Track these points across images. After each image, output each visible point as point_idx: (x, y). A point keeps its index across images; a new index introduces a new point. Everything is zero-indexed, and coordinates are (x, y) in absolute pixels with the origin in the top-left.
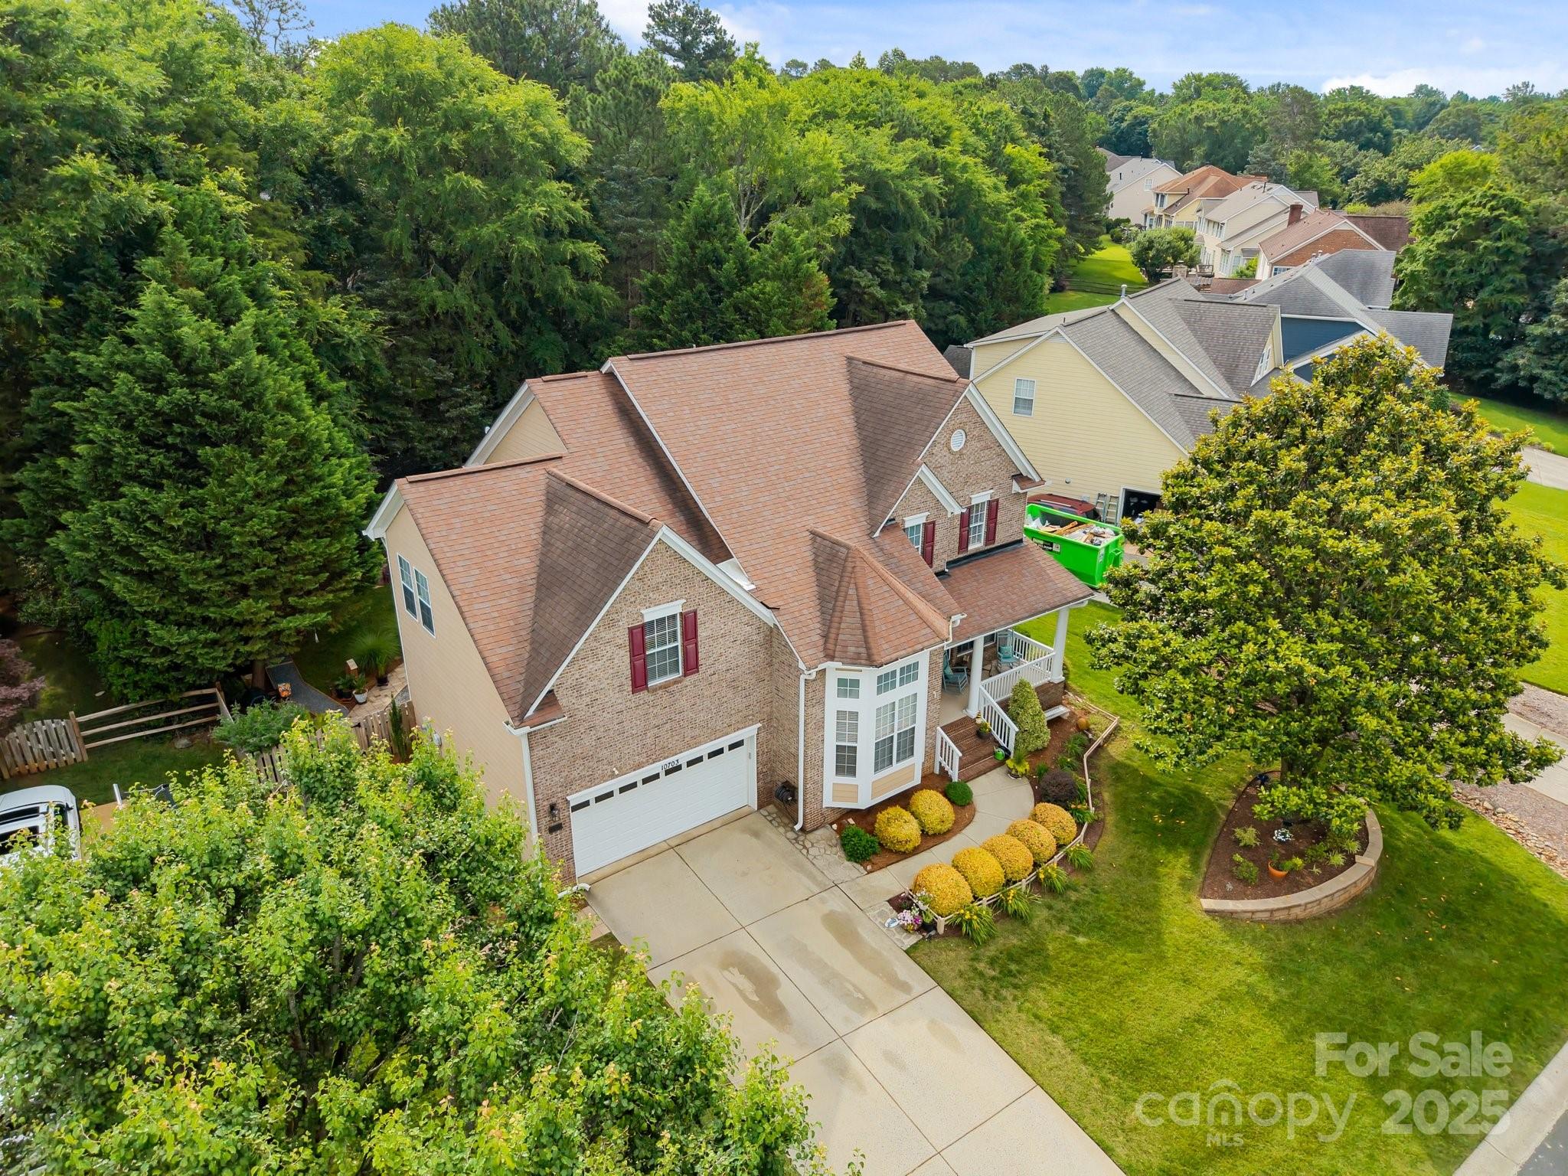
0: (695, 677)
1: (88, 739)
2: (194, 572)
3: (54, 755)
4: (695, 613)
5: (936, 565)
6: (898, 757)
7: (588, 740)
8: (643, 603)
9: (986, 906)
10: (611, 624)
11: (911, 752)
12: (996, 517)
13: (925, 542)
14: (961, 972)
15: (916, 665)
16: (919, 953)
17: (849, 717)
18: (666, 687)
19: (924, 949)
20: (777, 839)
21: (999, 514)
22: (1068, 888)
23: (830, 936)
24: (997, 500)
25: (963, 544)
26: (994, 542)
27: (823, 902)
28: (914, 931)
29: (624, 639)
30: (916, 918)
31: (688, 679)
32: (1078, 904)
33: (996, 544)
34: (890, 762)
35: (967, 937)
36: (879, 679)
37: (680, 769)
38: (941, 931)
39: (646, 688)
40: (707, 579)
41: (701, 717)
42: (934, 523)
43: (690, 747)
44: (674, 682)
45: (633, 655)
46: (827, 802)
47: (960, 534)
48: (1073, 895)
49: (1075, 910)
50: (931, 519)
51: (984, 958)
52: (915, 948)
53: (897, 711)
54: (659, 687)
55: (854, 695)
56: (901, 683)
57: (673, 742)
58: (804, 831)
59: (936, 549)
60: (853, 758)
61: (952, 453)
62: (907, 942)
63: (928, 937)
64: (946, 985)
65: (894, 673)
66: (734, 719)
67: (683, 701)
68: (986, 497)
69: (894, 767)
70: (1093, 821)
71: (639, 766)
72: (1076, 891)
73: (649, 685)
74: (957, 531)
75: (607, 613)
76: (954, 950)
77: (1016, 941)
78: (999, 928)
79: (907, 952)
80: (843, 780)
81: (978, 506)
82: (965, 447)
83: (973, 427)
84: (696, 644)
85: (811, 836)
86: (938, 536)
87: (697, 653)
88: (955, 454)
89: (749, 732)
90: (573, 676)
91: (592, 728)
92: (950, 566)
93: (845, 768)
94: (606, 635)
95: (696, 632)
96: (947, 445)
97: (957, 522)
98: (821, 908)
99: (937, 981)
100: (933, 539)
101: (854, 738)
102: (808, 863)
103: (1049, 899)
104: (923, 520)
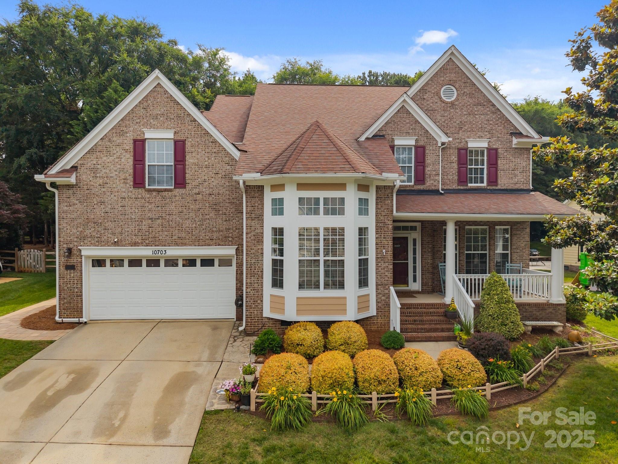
0: (182, 191)
4: (185, 142)
5: (429, 184)
6: (326, 286)
7: (99, 211)
8: (146, 125)
9: (314, 402)
10: (122, 134)
11: (341, 286)
12: (496, 164)
13: (416, 162)
14: (229, 446)
15: (342, 200)
16: (214, 417)
17: (278, 232)
18: (159, 191)
19: (223, 415)
20: (225, 333)
21: (499, 162)
22: (434, 423)
23: (166, 382)
24: (496, 150)
25: (463, 179)
26: (497, 185)
27: (196, 366)
28: (230, 400)
29: (129, 146)
30: (236, 386)
31: (177, 190)
32: (432, 440)
33: (499, 187)
34: (317, 287)
35: (269, 420)
36: (301, 200)
37: (177, 265)
38: (253, 407)
39: (144, 187)
40: (195, 120)
41: (187, 224)
42: (424, 148)
43: (177, 244)
44: (166, 190)
45: (135, 160)
46: (267, 313)
47: (459, 168)
48: (433, 431)
49: (423, 444)
50: (421, 143)
51: (266, 444)
52: (217, 412)
53: (322, 238)
54: (154, 190)
55: (281, 212)
56: (326, 212)
57: (163, 236)
58: (246, 333)
59: (428, 169)
60: (282, 271)
61: (443, 102)
62: (217, 407)
63: (238, 409)
64: (200, 449)
65: (317, 200)
66: (215, 235)
67: (173, 207)
68: (483, 144)
69: (322, 293)
70: (519, 389)
71: (135, 244)
72: (443, 430)
73: (147, 187)
74: (455, 166)
75: (118, 125)
76: (247, 427)
77: (319, 444)
78: (315, 427)
79: (206, 413)
80: (277, 292)
81: (477, 151)
82: (457, 99)
83: (463, 85)
84: (184, 165)
85: (248, 338)
86: (429, 160)
87: (184, 173)
88: (447, 103)
89: (229, 251)
90: (91, 162)
91: (102, 203)
92: (448, 192)
93: (278, 283)
94: (117, 140)
95: (184, 157)
96: (438, 94)
97: (454, 158)
98: (191, 368)
99: (198, 441)
100: (424, 162)
101: (281, 253)
102: (223, 347)
103: (399, 426)
104: (413, 143)
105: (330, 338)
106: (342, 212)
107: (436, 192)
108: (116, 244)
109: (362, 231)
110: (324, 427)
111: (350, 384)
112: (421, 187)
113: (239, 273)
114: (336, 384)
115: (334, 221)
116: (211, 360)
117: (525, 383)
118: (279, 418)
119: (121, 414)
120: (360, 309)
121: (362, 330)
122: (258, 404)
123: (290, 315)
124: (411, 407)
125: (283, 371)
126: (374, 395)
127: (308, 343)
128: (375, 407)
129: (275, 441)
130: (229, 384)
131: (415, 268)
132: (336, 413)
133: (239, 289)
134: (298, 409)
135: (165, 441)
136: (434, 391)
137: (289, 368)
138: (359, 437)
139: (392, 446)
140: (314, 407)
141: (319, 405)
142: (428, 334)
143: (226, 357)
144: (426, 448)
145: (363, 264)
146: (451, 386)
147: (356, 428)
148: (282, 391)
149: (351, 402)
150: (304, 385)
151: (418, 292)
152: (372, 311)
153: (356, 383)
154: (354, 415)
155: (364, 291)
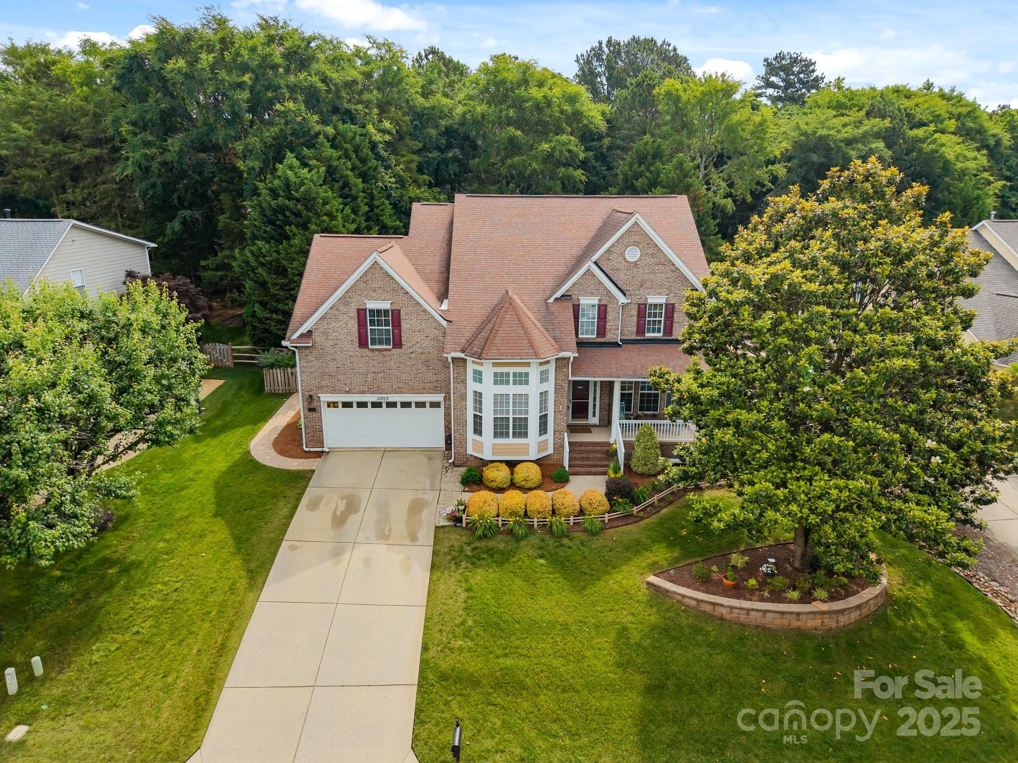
0: (399, 351)
1: (235, 358)
2: (275, 284)
3: (221, 361)
4: (399, 311)
5: (609, 337)
6: (514, 435)
7: (332, 366)
8: (366, 296)
9: (500, 523)
10: (347, 304)
11: (525, 435)
12: (672, 317)
13: (599, 318)
14: (452, 546)
15: (527, 374)
16: (442, 530)
17: (478, 396)
18: (380, 350)
19: (447, 529)
20: (438, 463)
21: (675, 315)
22: (567, 536)
23: (407, 506)
24: (673, 305)
25: (640, 330)
26: (671, 336)
27: (424, 494)
28: (449, 520)
29: (354, 314)
30: (453, 512)
31: (395, 350)
32: (563, 545)
33: (673, 337)
34: (507, 435)
35: (474, 532)
36: (496, 374)
37: (396, 406)
38: (464, 525)
39: (367, 347)
40: (408, 293)
41: (404, 377)
42: (606, 306)
43: (396, 393)
44: (386, 350)
45: (359, 326)
46: (470, 451)
47: (638, 322)
48: (565, 541)
49: (557, 547)
50: (603, 302)
51: (473, 546)
52: (443, 527)
53: (511, 401)
54: (377, 350)
55: (480, 381)
56: (515, 383)
57: (385, 386)
58: (454, 464)
59: (609, 325)
60: (481, 424)
61: (627, 262)
62: (442, 524)
63: (455, 526)
64: (437, 547)
65: (508, 374)
66: (427, 386)
67: (392, 363)
68: (661, 300)
69: (511, 440)
70: (631, 515)
71: (363, 392)
72: (571, 540)
73: (370, 347)
74: (635, 319)
75: (344, 296)
76: (462, 536)
77: (501, 546)
78: (499, 537)
79: (436, 527)
80: (477, 437)
81: (656, 305)
82: (640, 259)
83: (646, 246)
84: (400, 330)
85: (456, 469)
86: (610, 316)
87: (400, 336)
88: (631, 263)
89: (439, 398)
90: (324, 326)
91: (334, 360)
92: (626, 342)
93: (478, 430)
94: (344, 309)
95: (400, 323)
96: (622, 255)
97: (635, 312)
98: (420, 495)
99: (435, 544)
100: (605, 318)
101: (481, 411)
102: (439, 478)
103: (547, 537)
104: (596, 302)
105: (516, 476)
106: (527, 383)
107: (615, 345)
108: (347, 392)
109: (543, 395)
110: (504, 537)
111: (522, 513)
112: (602, 340)
113: (447, 416)
114: (513, 513)
115: (520, 389)
116: (432, 489)
117: (635, 512)
118: (479, 532)
119: (387, 528)
120: (539, 452)
121: (538, 469)
122: (467, 524)
123: (487, 456)
124: (554, 528)
125: (481, 505)
126: (535, 520)
127: (498, 480)
128: (536, 526)
129: (477, 544)
130: (449, 510)
131: (594, 405)
132: (512, 530)
133: (448, 428)
134: (490, 527)
135: (418, 543)
136: (572, 518)
137: (485, 502)
138: (523, 543)
139: (540, 548)
140: (500, 525)
141: (503, 524)
142: (589, 469)
143: (442, 486)
144: (558, 550)
145: (543, 420)
146: (584, 515)
147: (523, 537)
148: (481, 517)
149: (520, 524)
150: (494, 513)
151: (595, 426)
152: (550, 450)
153: (526, 511)
154: (521, 531)
155: (544, 437)
